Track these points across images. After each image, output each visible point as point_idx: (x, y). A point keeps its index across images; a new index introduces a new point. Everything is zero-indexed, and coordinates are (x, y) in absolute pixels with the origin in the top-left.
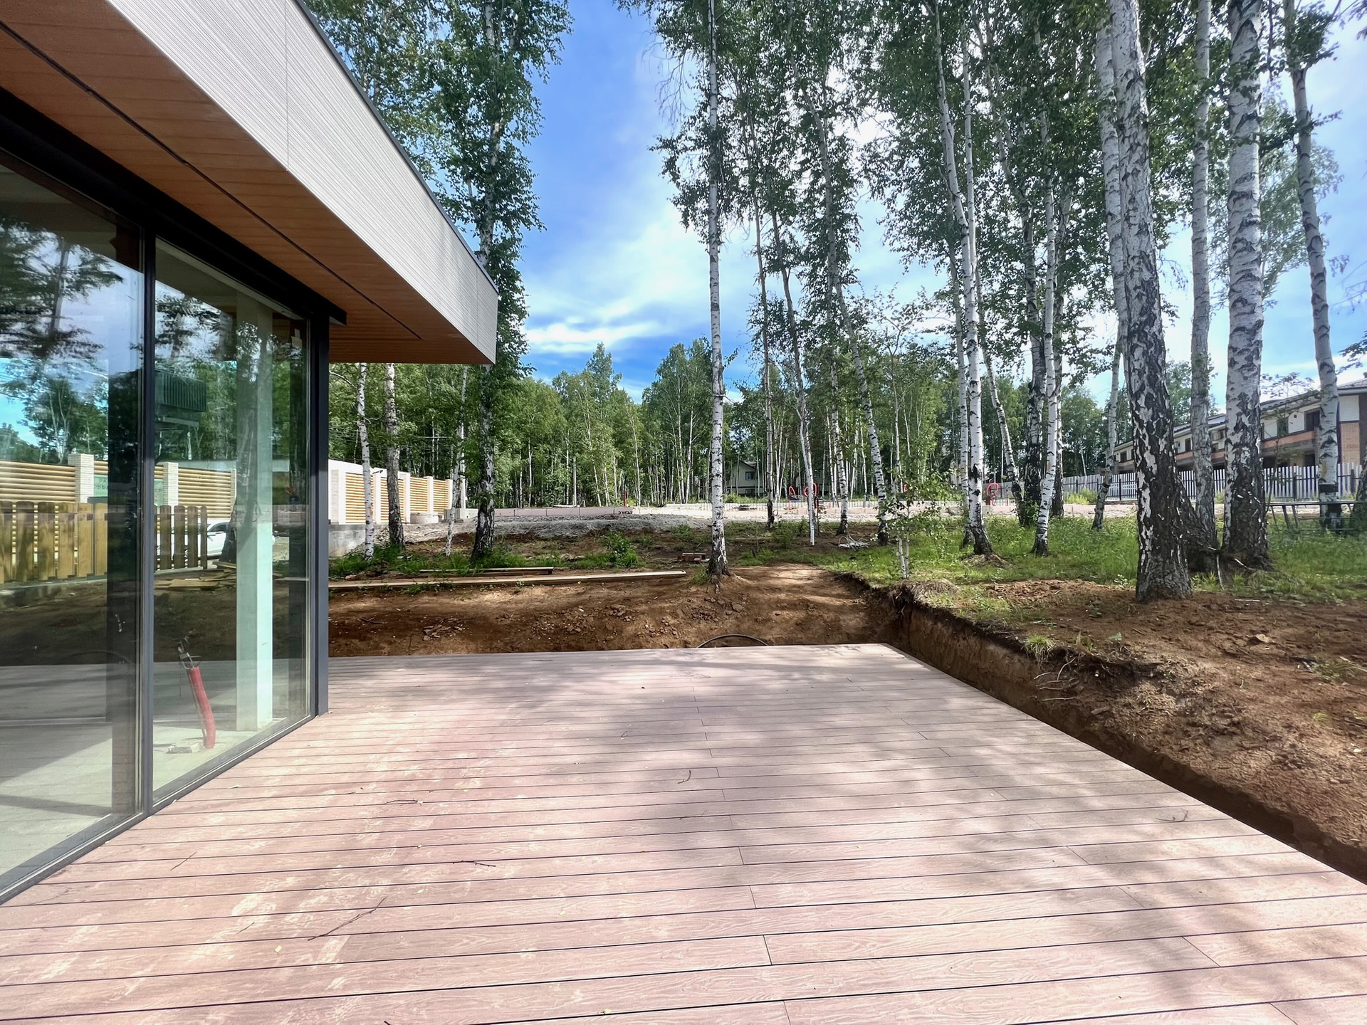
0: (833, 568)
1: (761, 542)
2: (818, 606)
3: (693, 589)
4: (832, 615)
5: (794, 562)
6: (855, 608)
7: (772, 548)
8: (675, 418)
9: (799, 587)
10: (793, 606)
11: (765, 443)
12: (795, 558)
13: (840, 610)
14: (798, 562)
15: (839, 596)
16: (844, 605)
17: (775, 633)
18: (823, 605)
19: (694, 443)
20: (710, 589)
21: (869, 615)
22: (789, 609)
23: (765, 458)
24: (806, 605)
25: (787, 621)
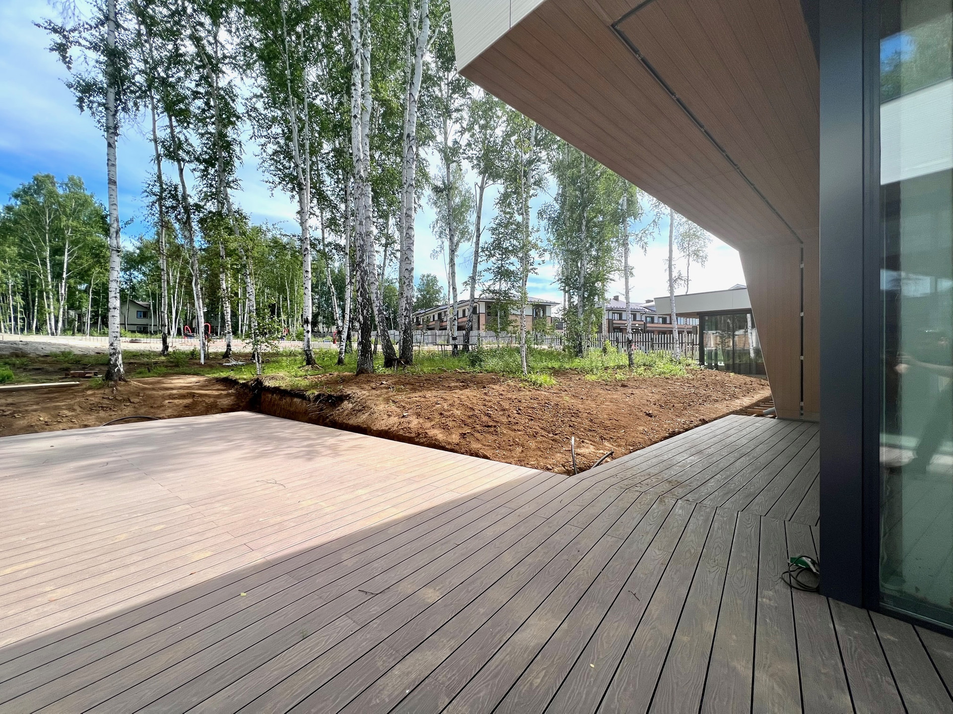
0: (216, 375)
1: (156, 363)
2: (201, 395)
3: (89, 392)
4: (212, 400)
5: (185, 374)
6: (228, 395)
7: (166, 366)
8: (41, 249)
9: (189, 387)
10: (182, 397)
11: (160, 287)
12: (186, 372)
13: (218, 397)
14: (189, 374)
15: (218, 390)
16: (221, 394)
17: (169, 412)
18: (206, 395)
19: (69, 278)
20: (107, 391)
21: (237, 397)
22: (179, 399)
23: (160, 300)
24: (193, 395)
25: (177, 406)
